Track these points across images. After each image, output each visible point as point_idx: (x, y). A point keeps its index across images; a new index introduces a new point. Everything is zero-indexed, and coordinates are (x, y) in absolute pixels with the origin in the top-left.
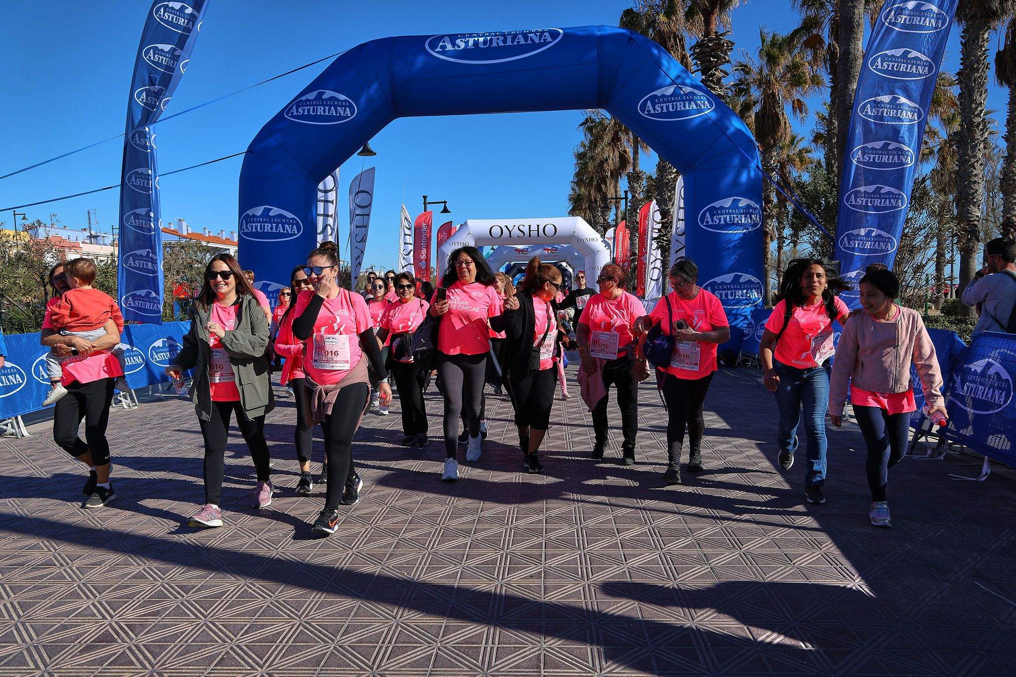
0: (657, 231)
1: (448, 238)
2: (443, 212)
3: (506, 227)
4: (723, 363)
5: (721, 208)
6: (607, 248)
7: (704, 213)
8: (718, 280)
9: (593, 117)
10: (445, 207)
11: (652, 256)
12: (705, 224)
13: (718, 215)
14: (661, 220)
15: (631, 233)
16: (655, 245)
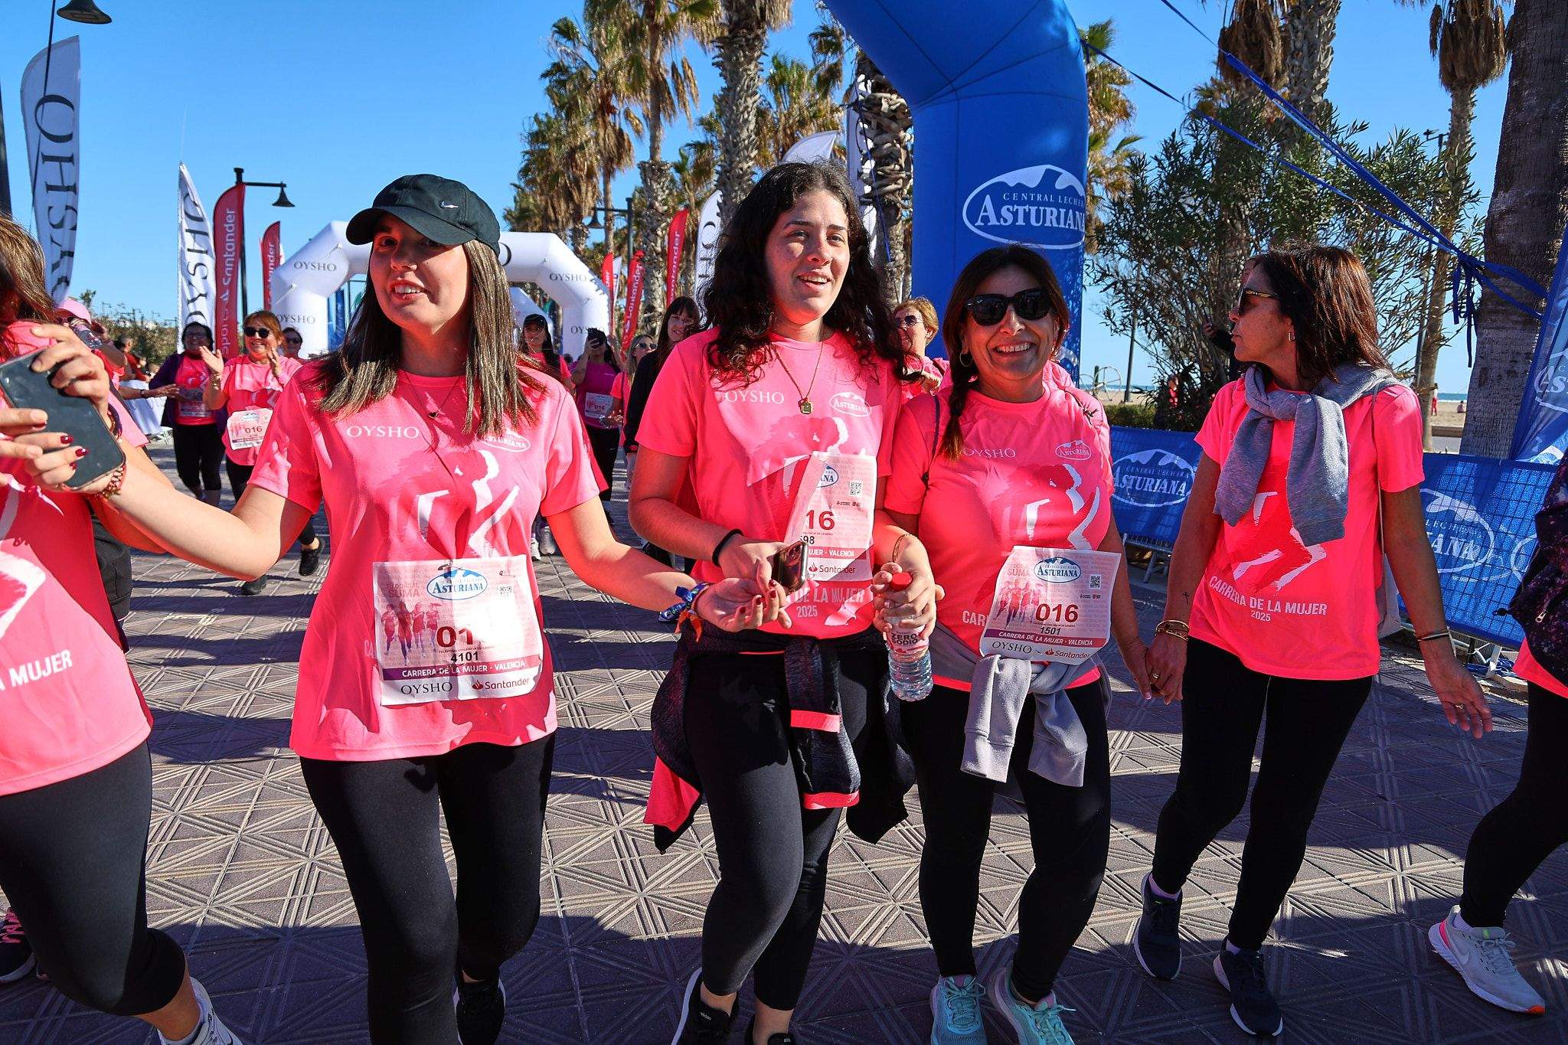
2: (277, 204)
5: (1020, 188)
6: (605, 295)
7: (981, 196)
9: (568, 61)
10: (283, 195)
12: (979, 223)
13: (1012, 203)
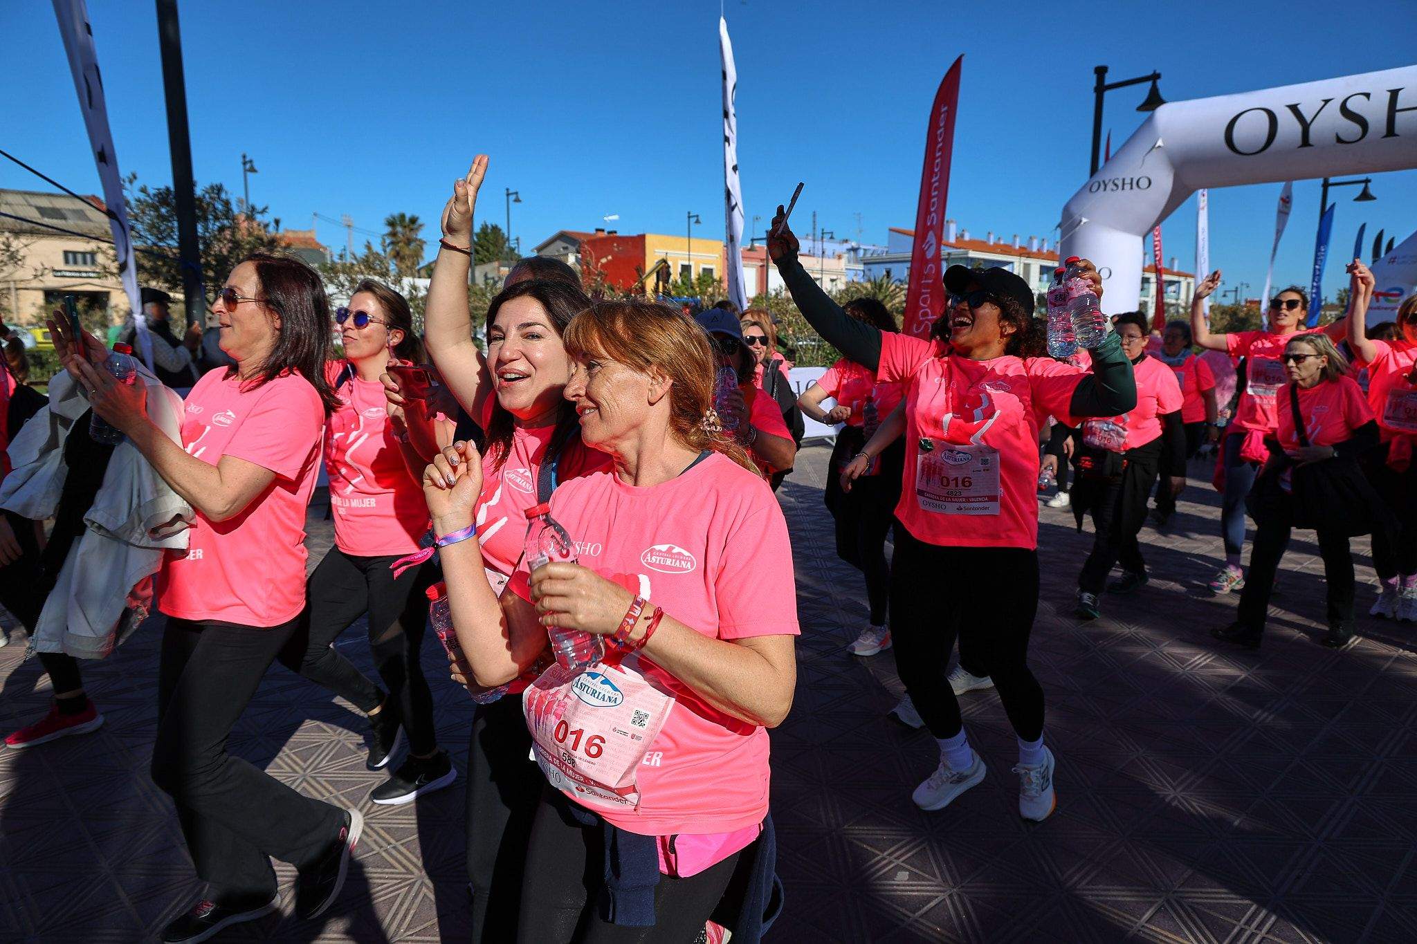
2: (1143, 106)
3: (1294, 108)
10: (1153, 91)
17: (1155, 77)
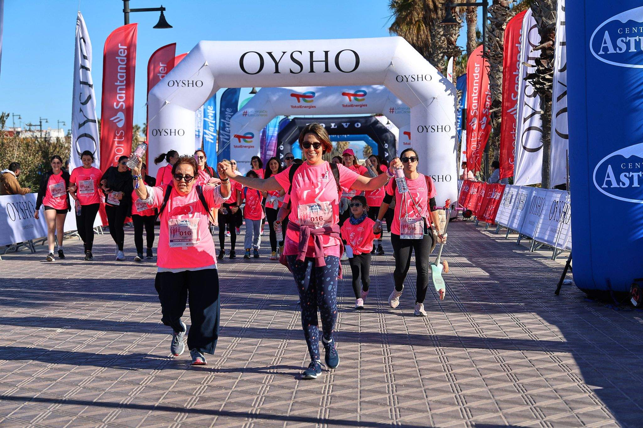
0: (532, 62)
1: (166, 73)
2: (157, 26)
3: (270, 54)
4: (634, 302)
5: (631, 24)
6: (449, 92)
7: (601, 32)
8: (626, 152)
10: (162, 18)
11: (525, 107)
12: (601, 52)
13: (625, 36)
14: (541, 43)
15: (492, 67)
16: (531, 90)
17: (162, 9)
